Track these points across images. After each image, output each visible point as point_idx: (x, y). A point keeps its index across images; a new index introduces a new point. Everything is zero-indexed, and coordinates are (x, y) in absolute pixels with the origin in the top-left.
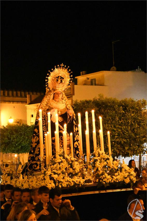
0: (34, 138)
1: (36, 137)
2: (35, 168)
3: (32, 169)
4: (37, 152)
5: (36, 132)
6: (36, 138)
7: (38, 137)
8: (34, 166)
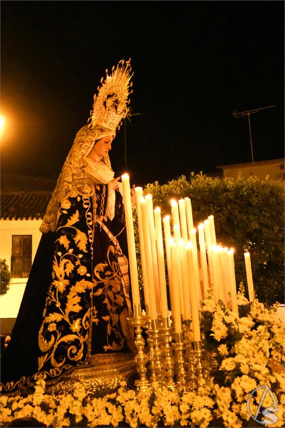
0: (59, 263)
1: (65, 261)
2: (72, 355)
3: (65, 359)
4: (74, 305)
5: (63, 245)
6: (65, 265)
7: (70, 262)
8: (72, 349)
